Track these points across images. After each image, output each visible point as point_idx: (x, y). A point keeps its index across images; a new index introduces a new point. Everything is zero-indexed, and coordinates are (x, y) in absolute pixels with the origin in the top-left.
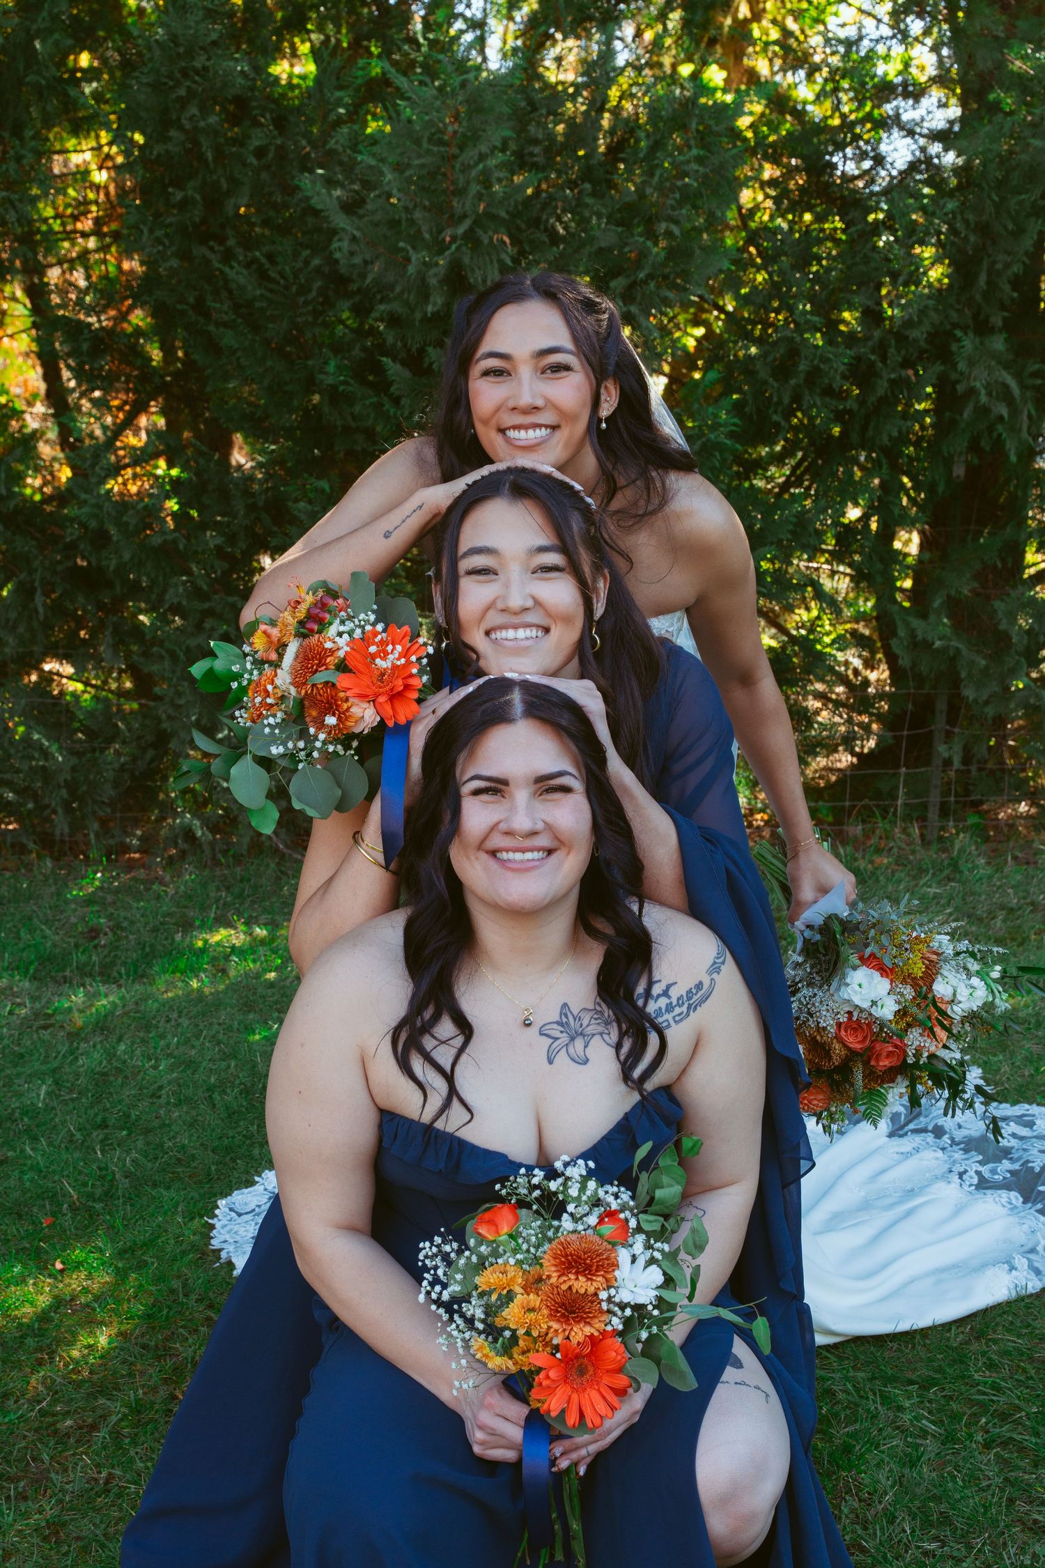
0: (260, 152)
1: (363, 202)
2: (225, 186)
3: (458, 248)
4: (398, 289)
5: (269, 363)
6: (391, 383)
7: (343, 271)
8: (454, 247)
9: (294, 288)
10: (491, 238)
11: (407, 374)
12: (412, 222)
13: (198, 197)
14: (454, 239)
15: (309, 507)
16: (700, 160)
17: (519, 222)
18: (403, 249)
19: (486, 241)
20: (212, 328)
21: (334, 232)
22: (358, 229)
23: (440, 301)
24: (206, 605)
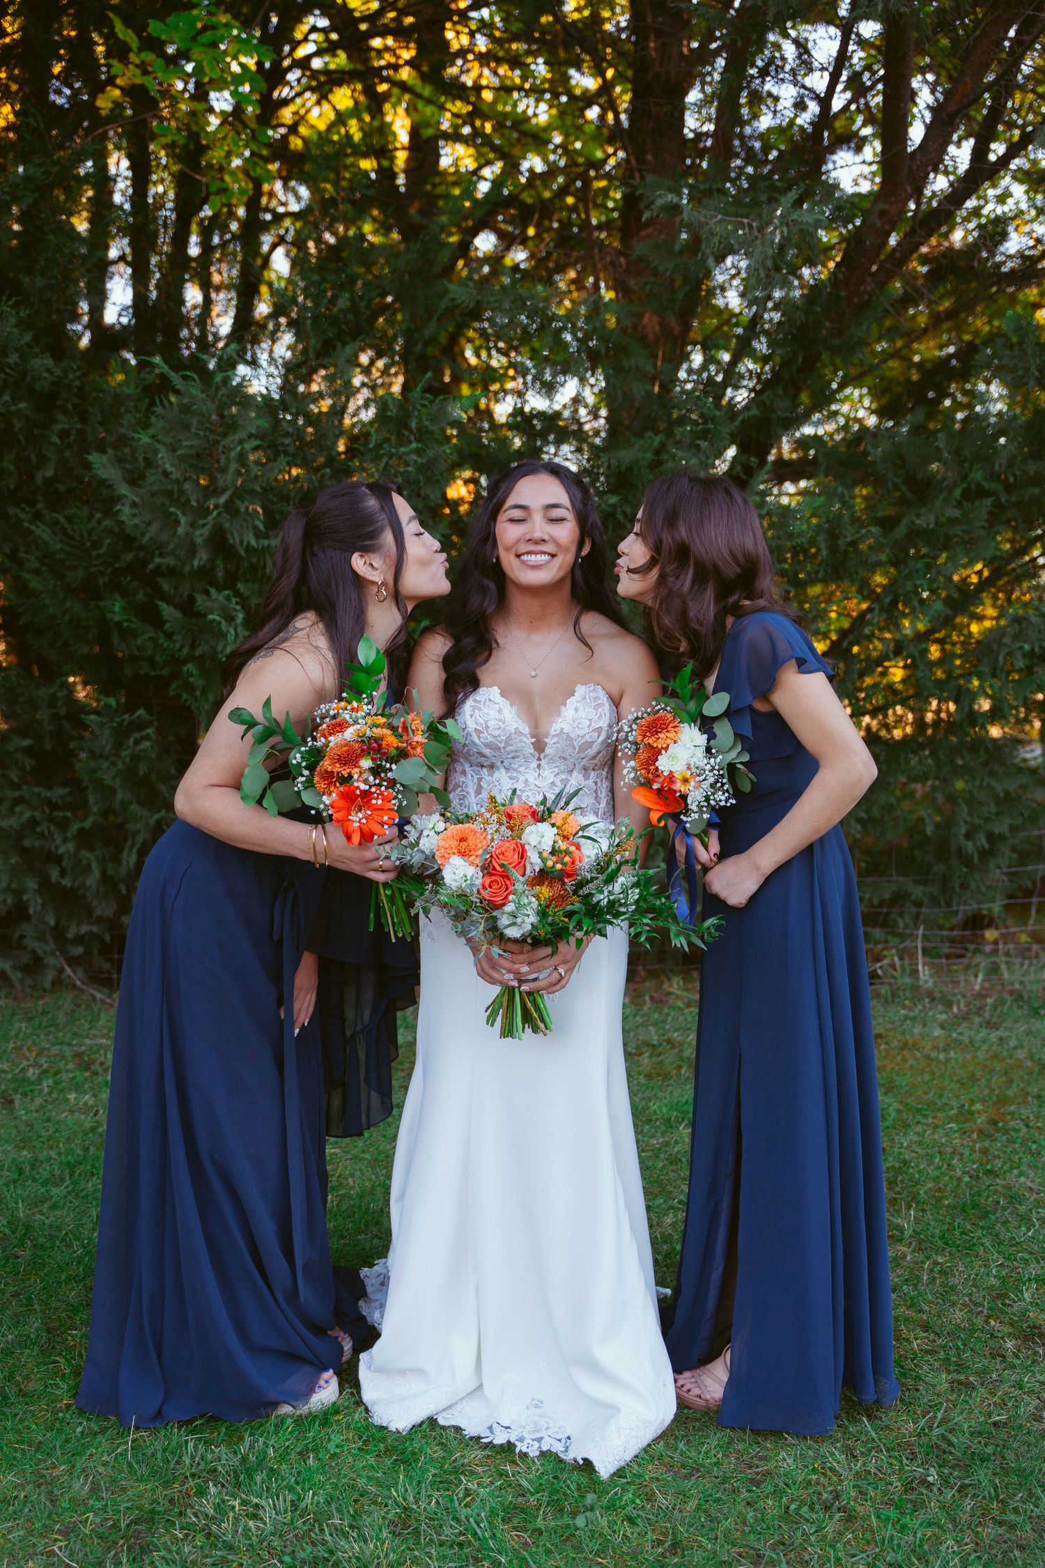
0: (64, 434)
1: (143, 477)
2: (34, 460)
3: (219, 515)
4: (171, 546)
5: (68, 604)
6: (166, 622)
7: (128, 531)
8: (215, 513)
9: (88, 544)
10: (247, 508)
11: (178, 614)
12: (182, 492)
13: (12, 468)
14: (216, 507)
15: (98, 719)
16: (419, 452)
17: (271, 496)
18: (173, 514)
19: (243, 510)
20: (24, 574)
21: (120, 498)
22: (137, 496)
23: (205, 557)
24: (16, 794)
